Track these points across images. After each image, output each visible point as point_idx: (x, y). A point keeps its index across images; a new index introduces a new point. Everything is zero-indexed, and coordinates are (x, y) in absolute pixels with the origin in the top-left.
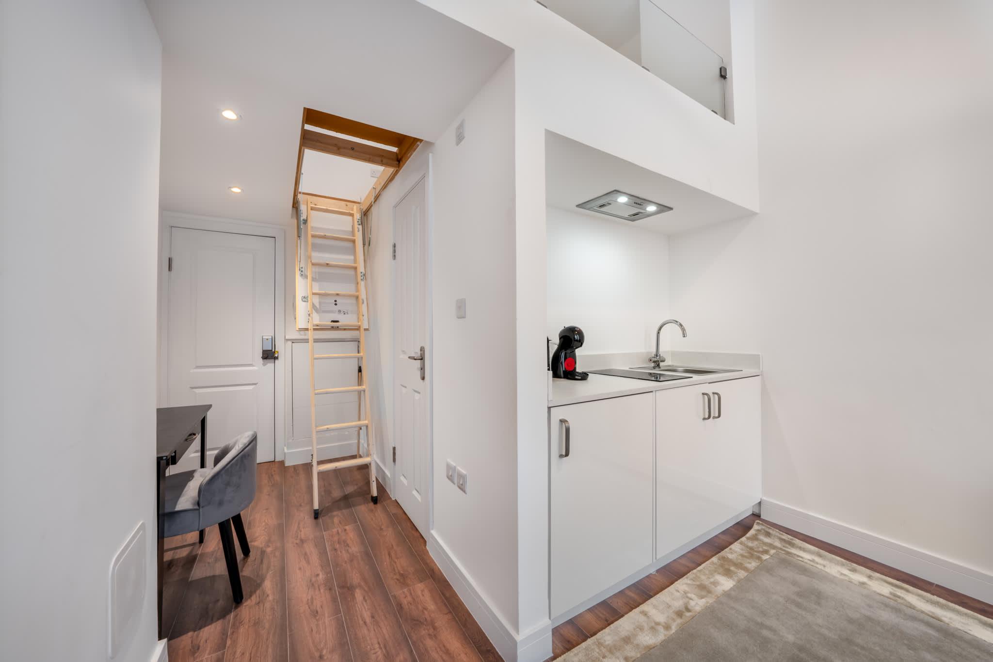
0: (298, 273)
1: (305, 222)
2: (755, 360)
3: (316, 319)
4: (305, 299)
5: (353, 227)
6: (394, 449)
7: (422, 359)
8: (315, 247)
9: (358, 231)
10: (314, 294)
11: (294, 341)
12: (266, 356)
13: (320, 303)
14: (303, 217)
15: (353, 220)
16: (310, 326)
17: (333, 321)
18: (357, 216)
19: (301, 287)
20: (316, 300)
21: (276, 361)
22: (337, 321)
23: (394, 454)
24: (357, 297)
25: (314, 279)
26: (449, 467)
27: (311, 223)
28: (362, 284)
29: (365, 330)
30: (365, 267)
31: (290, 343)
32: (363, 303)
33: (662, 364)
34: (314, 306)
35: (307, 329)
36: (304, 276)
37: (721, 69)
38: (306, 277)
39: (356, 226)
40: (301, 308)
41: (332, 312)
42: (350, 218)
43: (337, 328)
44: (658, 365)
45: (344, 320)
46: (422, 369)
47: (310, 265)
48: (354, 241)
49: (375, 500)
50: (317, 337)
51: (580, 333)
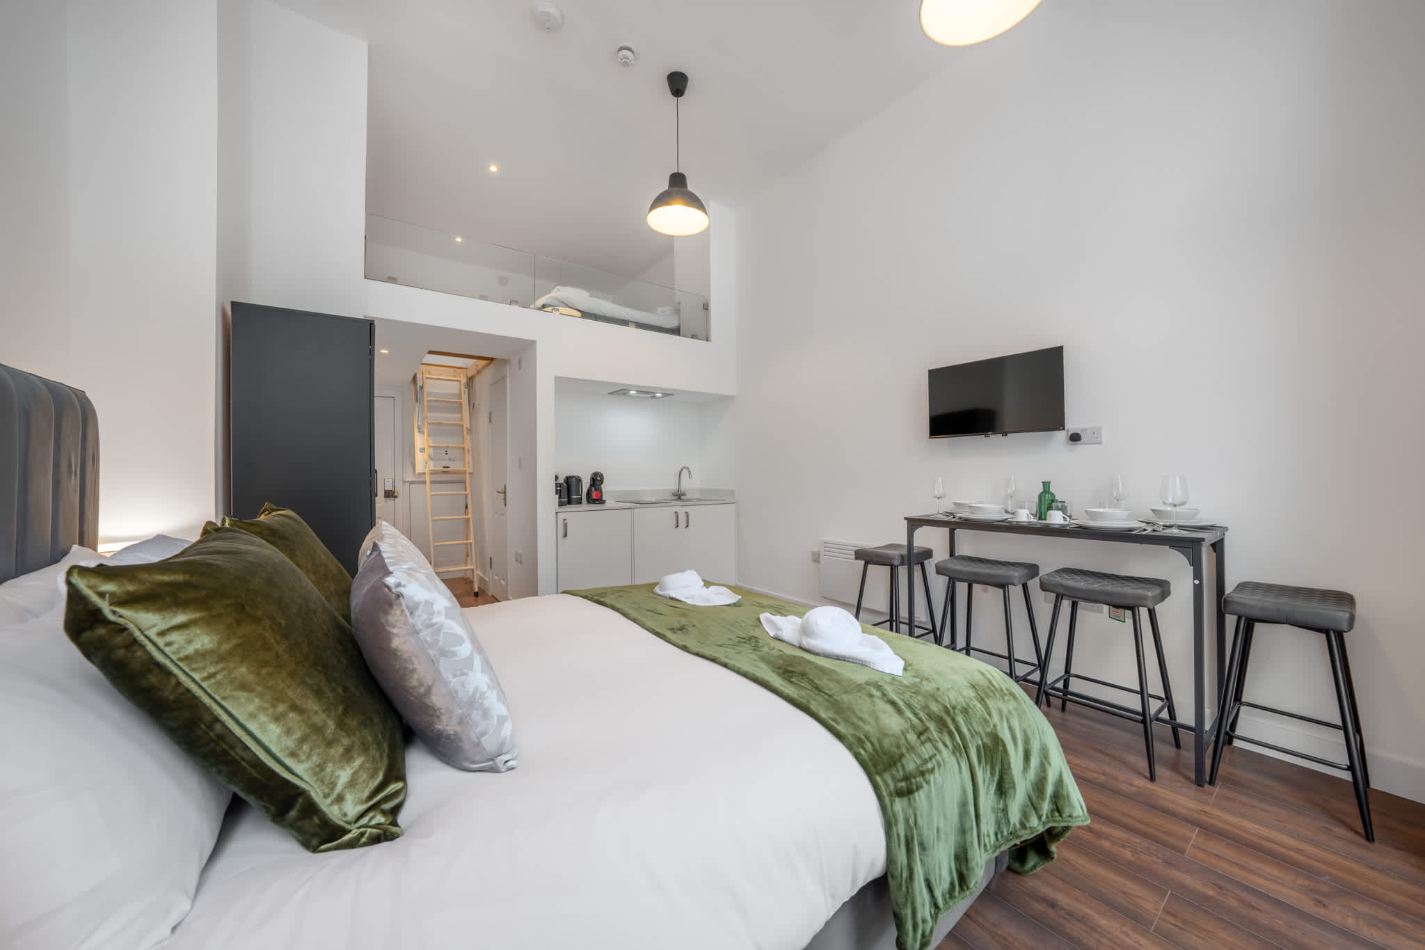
0: (416, 430)
1: (422, 388)
2: (732, 493)
3: (432, 466)
4: (422, 450)
5: (460, 390)
6: (491, 559)
7: (505, 493)
8: (431, 409)
9: (465, 393)
10: (430, 447)
11: (411, 483)
12: (387, 495)
13: (434, 453)
14: (419, 384)
15: (460, 385)
16: (427, 471)
17: (444, 467)
18: (464, 381)
19: (420, 441)
20: (431, 451)
21: (396, 500)
22: (448, 467)
23: (491, 562)
24: (464, 449)
25: (429, 435)
26: (516, 553)
27: (427, 389)
28: (467, 437)
29: (470, 473)
30: (470, 424)
31: (408, 484)
32: (468, 453)
33: (682, 497)
34: (430, 456)
35: (424, 473)
36: (421, 432)
37: (704, 305)
38: (423, 433)
39: (463, 389)
40: (420, 458)
41: (444, 460)
42: (458, 383)
43: (448, 472)
44: (680, 498)
45: (454, 466)
46: (505, 499)
47: (426, 424)
48: (461, 403)
49: (476, 595)
50: (433, 479)
51: (602, 476)
